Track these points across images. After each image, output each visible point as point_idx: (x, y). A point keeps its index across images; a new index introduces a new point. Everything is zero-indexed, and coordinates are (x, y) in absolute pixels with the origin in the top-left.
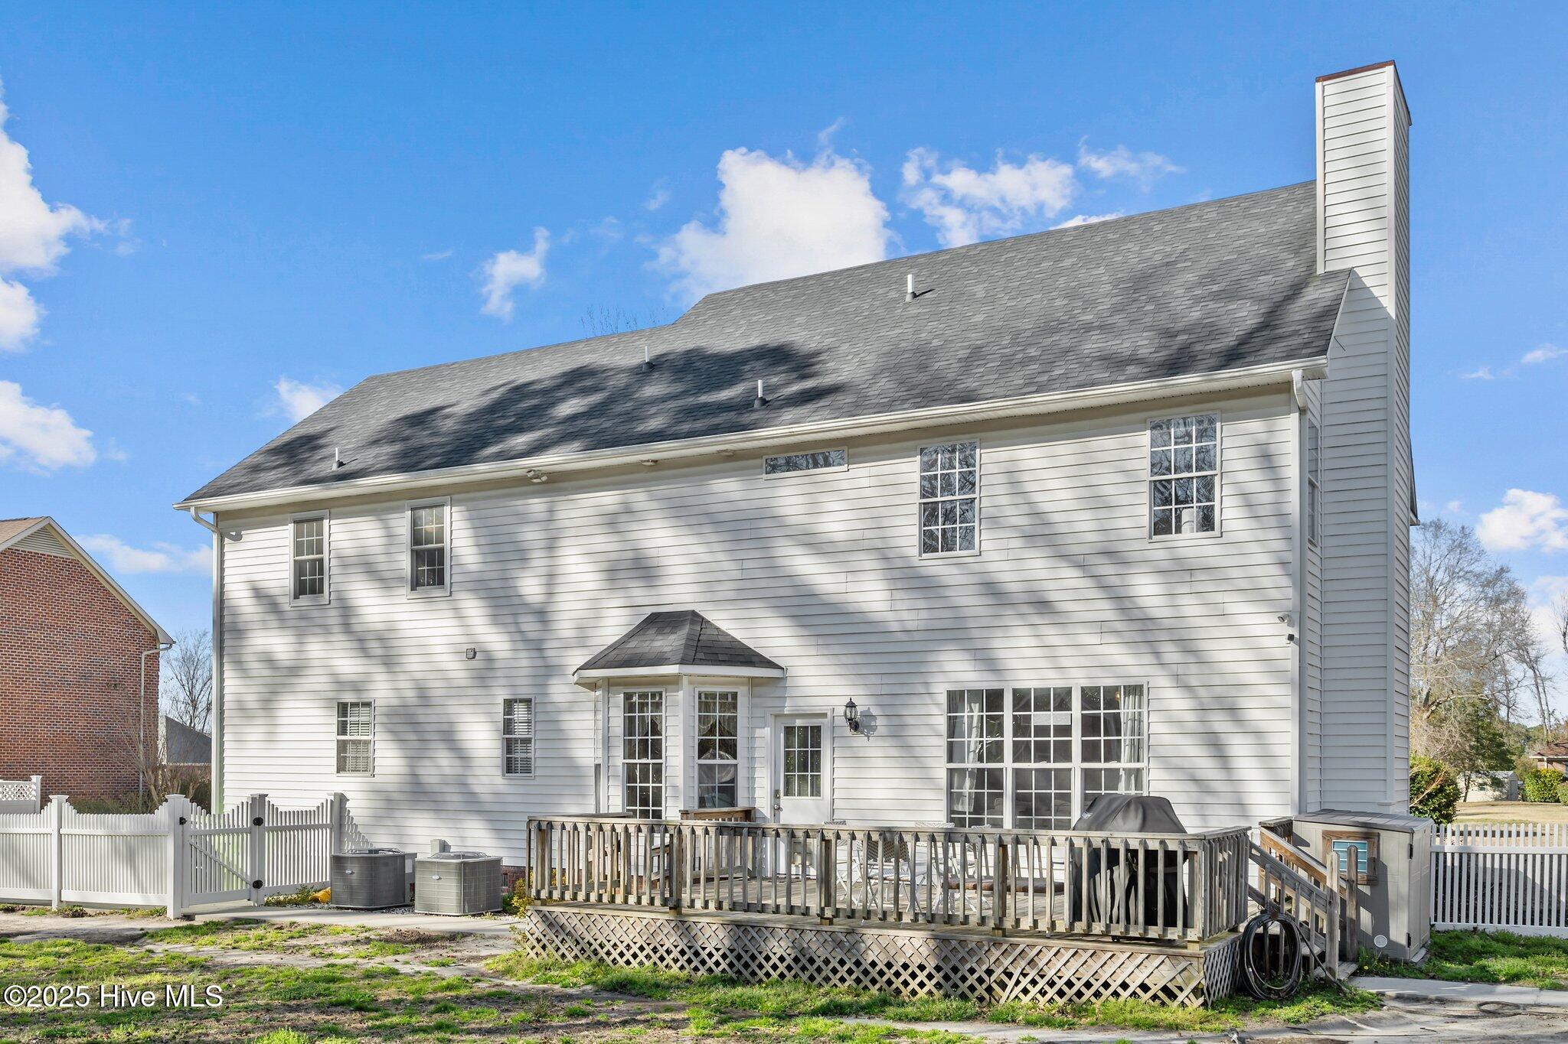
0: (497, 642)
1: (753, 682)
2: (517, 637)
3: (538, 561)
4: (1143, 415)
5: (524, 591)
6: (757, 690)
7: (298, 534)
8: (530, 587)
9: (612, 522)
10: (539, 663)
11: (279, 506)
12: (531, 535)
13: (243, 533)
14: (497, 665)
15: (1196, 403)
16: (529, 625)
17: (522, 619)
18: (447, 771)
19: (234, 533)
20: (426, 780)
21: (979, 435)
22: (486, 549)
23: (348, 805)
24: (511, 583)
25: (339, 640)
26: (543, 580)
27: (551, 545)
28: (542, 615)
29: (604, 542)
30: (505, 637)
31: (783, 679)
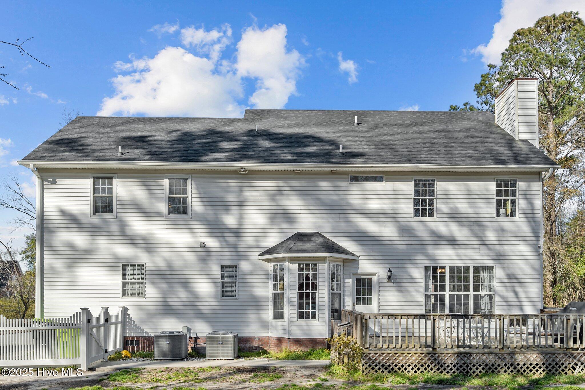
0: (213, 244)
1: (345, 261)
2: (224, 242)
3: (235, 210)
4: (493, 177)
5: (227, 223)
6: (347, 264)
7: (95, 184)
8: (230, 221)
9: (273, 197)
10: (234, 254)
11: (83, 169)
12: (231, 199)
13: (57, 180)
14: (213, 254)
15: (511, 175)
16: (230, 237)
17: (226, 235)
18: (185, 300)
19: (51, 180)
20: (171, 304)
21: (436, 176)
22: (206, 204)
23: (129, 312)
24: (220, 219)
25: (119, 239)
26: (237, 219)
27: (241, 204)
28: (237, 233)
29: (268, 205)
30: (217, 242)
31: (358, 260)
